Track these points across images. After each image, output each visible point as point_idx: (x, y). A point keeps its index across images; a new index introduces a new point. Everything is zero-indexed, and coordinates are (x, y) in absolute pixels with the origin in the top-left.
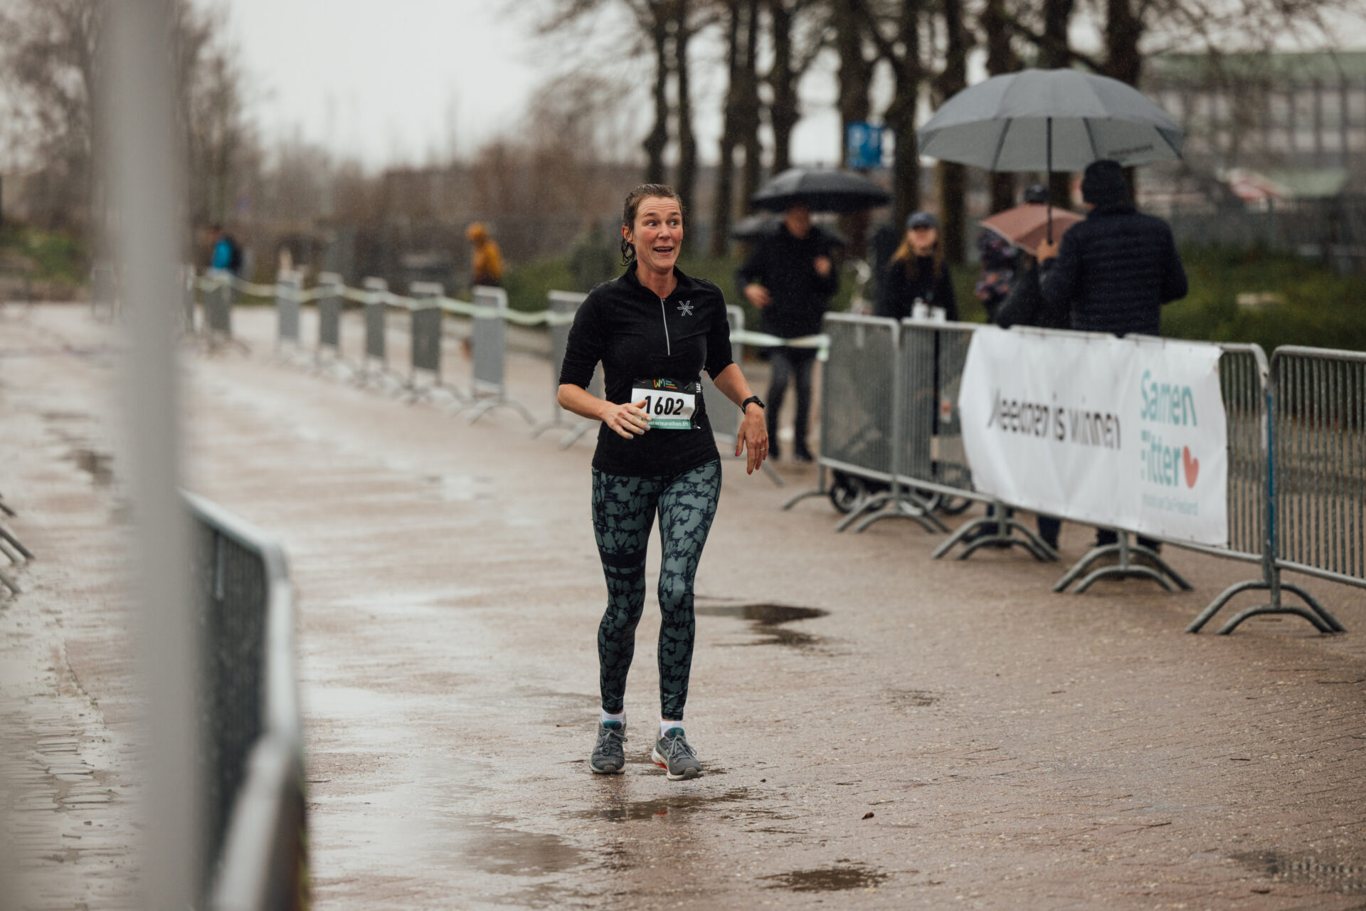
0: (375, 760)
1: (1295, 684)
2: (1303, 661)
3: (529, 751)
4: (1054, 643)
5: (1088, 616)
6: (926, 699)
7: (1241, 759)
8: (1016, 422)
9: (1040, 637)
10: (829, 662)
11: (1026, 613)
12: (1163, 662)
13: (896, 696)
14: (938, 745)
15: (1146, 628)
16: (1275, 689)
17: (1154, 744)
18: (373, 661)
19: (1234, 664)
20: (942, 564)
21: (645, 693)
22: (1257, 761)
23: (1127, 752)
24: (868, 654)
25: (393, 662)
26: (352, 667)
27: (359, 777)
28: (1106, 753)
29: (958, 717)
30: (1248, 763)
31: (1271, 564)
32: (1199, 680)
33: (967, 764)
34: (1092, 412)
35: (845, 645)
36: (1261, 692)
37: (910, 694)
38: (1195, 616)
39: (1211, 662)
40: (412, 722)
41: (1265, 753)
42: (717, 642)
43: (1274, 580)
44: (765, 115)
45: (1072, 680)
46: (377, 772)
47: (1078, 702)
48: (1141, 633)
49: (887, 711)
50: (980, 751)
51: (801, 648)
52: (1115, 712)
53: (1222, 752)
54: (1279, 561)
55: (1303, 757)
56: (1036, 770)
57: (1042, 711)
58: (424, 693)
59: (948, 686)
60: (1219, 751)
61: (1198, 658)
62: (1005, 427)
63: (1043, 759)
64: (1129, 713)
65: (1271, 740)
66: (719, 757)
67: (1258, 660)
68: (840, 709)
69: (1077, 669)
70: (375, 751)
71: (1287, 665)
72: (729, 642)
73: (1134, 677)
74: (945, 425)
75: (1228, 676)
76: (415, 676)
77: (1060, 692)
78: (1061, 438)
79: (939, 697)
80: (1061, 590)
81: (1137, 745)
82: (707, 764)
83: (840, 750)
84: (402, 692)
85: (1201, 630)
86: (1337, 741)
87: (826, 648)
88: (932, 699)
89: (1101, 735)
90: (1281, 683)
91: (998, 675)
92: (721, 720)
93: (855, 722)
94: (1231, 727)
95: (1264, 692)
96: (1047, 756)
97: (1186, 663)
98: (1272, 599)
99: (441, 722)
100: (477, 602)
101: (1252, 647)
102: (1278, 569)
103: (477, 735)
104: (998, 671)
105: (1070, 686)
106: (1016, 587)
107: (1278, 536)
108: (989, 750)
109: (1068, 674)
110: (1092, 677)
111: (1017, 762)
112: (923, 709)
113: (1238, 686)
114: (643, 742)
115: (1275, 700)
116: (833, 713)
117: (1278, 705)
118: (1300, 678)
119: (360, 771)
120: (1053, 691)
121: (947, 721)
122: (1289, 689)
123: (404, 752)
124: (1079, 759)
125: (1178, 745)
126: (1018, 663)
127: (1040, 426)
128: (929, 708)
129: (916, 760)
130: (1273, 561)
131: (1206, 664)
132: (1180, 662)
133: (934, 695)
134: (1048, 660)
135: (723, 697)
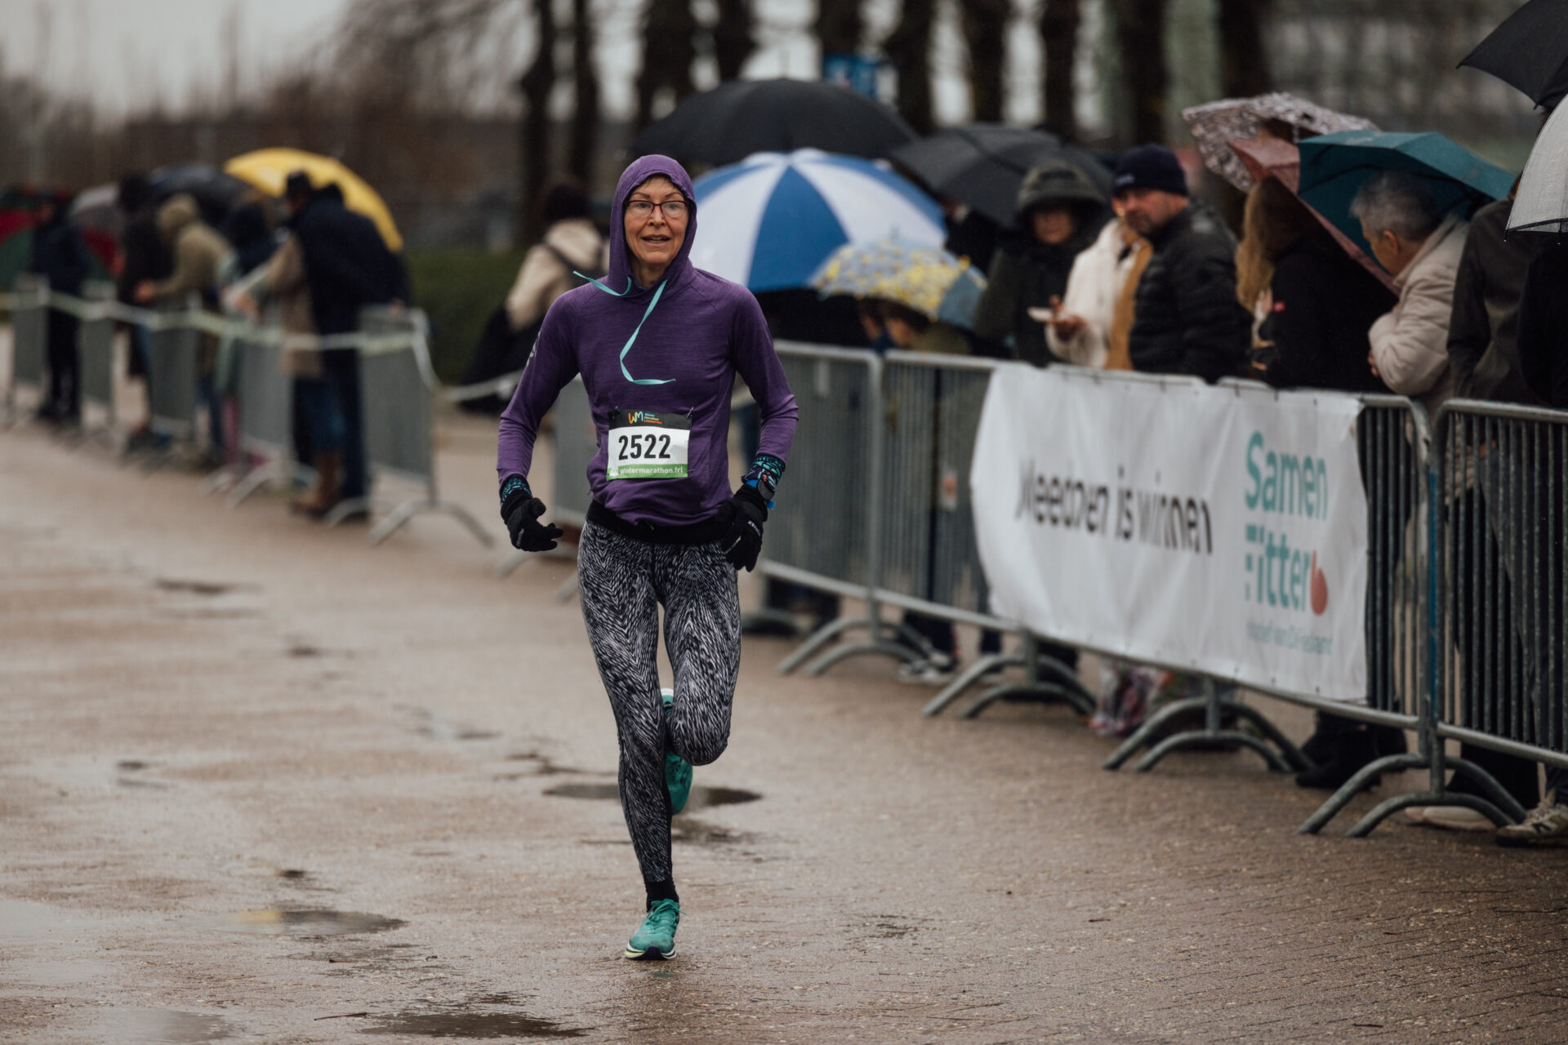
0: (48, 1009)
1: (1459, 913)
2: (1473, 878)
3: (284, 998)
4: (1099, 845)
5: (1154, 806)
6: (895, 928)
7: (1370, 1025)
8: (1057, 510)
9: (1078, 836)
10: (754, 870)
11: (1059, 800)
12: (1262, 877)
13: (851, 922)
14: (909, 998)
15: (1239, 825)
16: (1428, 920)
17: (1238, 1000)
18: (57, 859)
19: (1369, 882)
20: (938, 724)
21: (469, 914)
22: (1394, 1028)
23: (1196, 1012)
24: (815, 858)
25: (89, 862)
26: (24, 869)
27: (20, 1034)
28: (1165, 1013)
29: (944, 955)
30: (1381, 1030)
31: (1432, 730)
32: (1315, 906)
33: (952, 1026)
34: (1170, 494)
35: (780, 846)
36: (1408, 925)
37: (874, 919)
38: (1315, 809)
39: (1335, 879)
40: (109, 952)
41: (1407, 1016)
42: (586, 838)
43: (1436, 754)
44: (703, 43)
45: (1123, 902)
46: (49, 1026)
47: (1128, 936)
48: (1233, 833)
49: (836, 946)
50: (973, 1007)
51: (713, 849)
52: (1183, 952)
53: (1341, 1014)
54: (1443, 727)
55: (1464, 1024)
56: (1056, 1037)
57: (1072, 949)
58: (132, 908)
59: (933, 909)
60: (1336, 1013)
61: (1315, 871)
62: (1040, 518)
63: (1067, 1021)
64: (1204, 953)
65: (1418, 997)
66: (574, 1011)
67: (1406, 877)
68: (764, 941)
69: (1131, 885)
70: (47, 995)
71: (1451, 884)
72: (605, 838)
73: (1217, 899)
74: (948, 513)
75: (1359, 899)
76: (119, 883)
77: (1102, 920)
78: (1127, 535)
79: (917, 926)
80: (1115, 767)
81: (1213, 1001)
82: (556, 1022)
83: (759, 1004)
84: (98, 906)
85: (1324, 830)
86: (1518, 999)
87: (751, 849)
88: (906, 928)
89: (1160, 985)
90: (1440, 910)
91: (1009, 893)
92: (582, 955)
93: (786, 961)
94: (1357, 976)
95: (1412, 925)
96: (1073, 1016)
97: (1296, 878)
98: (1431, 784)
99: (155, 953)
100: (225, 773)
101: (1397, 856)
102: (1442, 739)
103: (208, 973)
104: (1011, 887)
105: (1118, 912)
106: (1047, 761)
107: (1442, 688)
108: (987, 1005)
109: (1116, 893)
110: (1153, 898)
111: (1028, 1025)
112: (891, 942)
113: (1372, 915)
114: (461, 987)
115: (1427, 937)
116: (754, 947)
117: (1433, 943)
118: (1469, 904)
119: (23, 1025)
120: (1092, 919)
121: (924, 961)
122: (1451, 920)
123: (93, 997)
124: (1123, 1021)
125: (1276, 1002)
126: (1040, 875)
127: (1095, 517)
128: (900, 942)
129: (874, 1020)
130: (1435, 726)
131: (1326, 880)
132: (1288, 877)
133: (910, 923)
134: (1087, 872)
135: (588, 920)
